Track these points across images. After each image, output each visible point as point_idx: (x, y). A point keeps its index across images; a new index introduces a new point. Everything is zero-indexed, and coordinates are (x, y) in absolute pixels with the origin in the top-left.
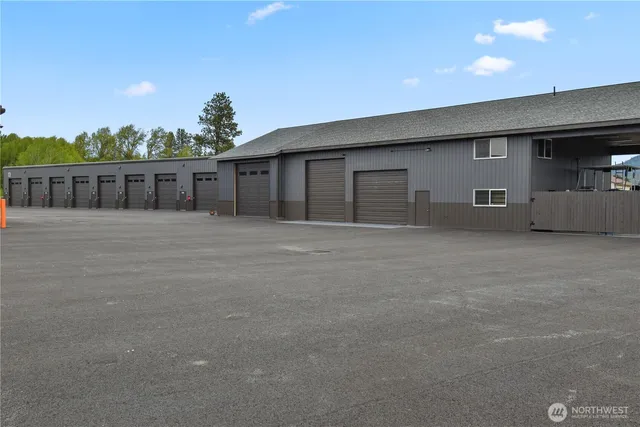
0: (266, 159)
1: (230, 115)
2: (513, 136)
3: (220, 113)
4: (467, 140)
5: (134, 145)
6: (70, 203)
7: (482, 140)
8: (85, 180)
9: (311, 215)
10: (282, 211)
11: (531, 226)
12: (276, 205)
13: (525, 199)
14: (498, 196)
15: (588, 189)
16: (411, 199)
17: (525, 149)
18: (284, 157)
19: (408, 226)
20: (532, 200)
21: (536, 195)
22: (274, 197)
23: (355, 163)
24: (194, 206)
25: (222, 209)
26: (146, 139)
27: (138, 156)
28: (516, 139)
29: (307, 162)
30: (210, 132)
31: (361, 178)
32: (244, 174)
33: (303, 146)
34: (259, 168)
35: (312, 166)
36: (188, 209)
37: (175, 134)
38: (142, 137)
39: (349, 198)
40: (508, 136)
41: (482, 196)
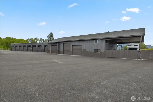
0: (56, 43)
1: (53, 36)
2: (102, 39)
3: (51, 36)
4: (93, 40)
6: (22, 50)
7: (96, 40)
8: (25, 46)
9: (64, 53)
10: (59, 52)
11: (105, 56)
12: (58, 51)
13: (104, 51)
14: (99, 50)
15: (114, 49)
16: (82, 51)
17: (104, 42)
18: (59, 42)
19: (82, 56)
20: (105, 51)
21: (106, 50)
22: (57, 50)
23: (72, 44)
24: (44, 51)
25: (48, 52)
28: (102, 40)
29: (64, 43)
30: (49, 39)
31: (74, 47)
32: (52, 45)
33: (63, 40)
34: (55, 44)
35: (65, 44)
36: (43, 52)
37: (45, 40)
39: (71, 50)
40: (101, 39)
41: (96, 50)
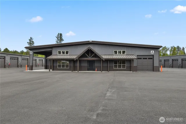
5: (166, 51)
26: (169, 49)
27: (167, 55)
38: (168, 49)
